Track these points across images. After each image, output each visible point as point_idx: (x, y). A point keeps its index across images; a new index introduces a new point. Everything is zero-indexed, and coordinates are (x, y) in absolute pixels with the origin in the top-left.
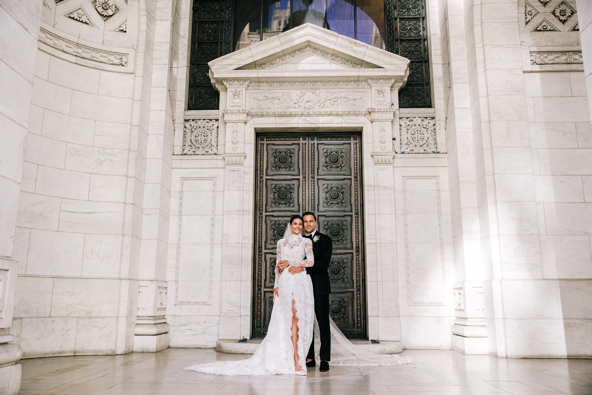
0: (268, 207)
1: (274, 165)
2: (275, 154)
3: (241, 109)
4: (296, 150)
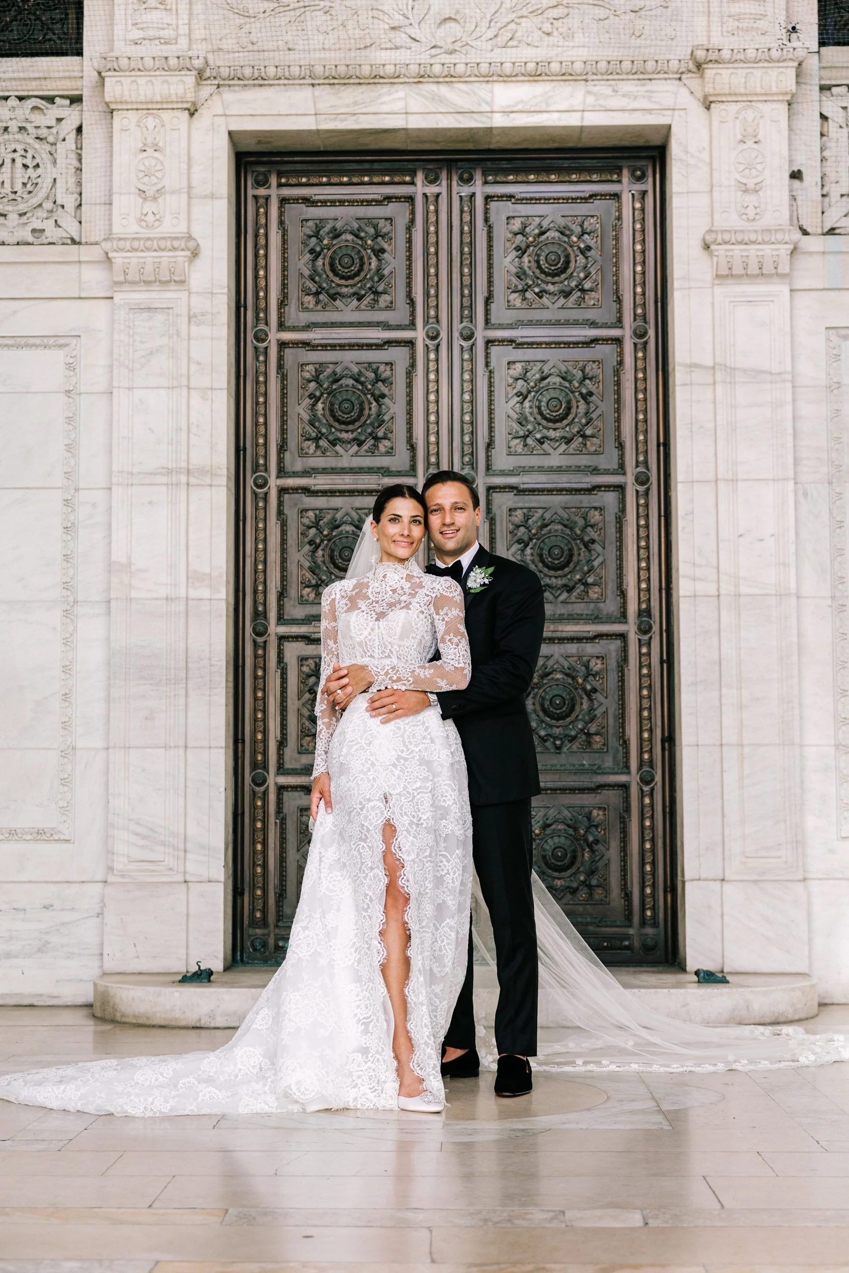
0: (287, 455)
1: (309, 284)
2: (314, 240)
3: (171, 50)
4: (401, 222)
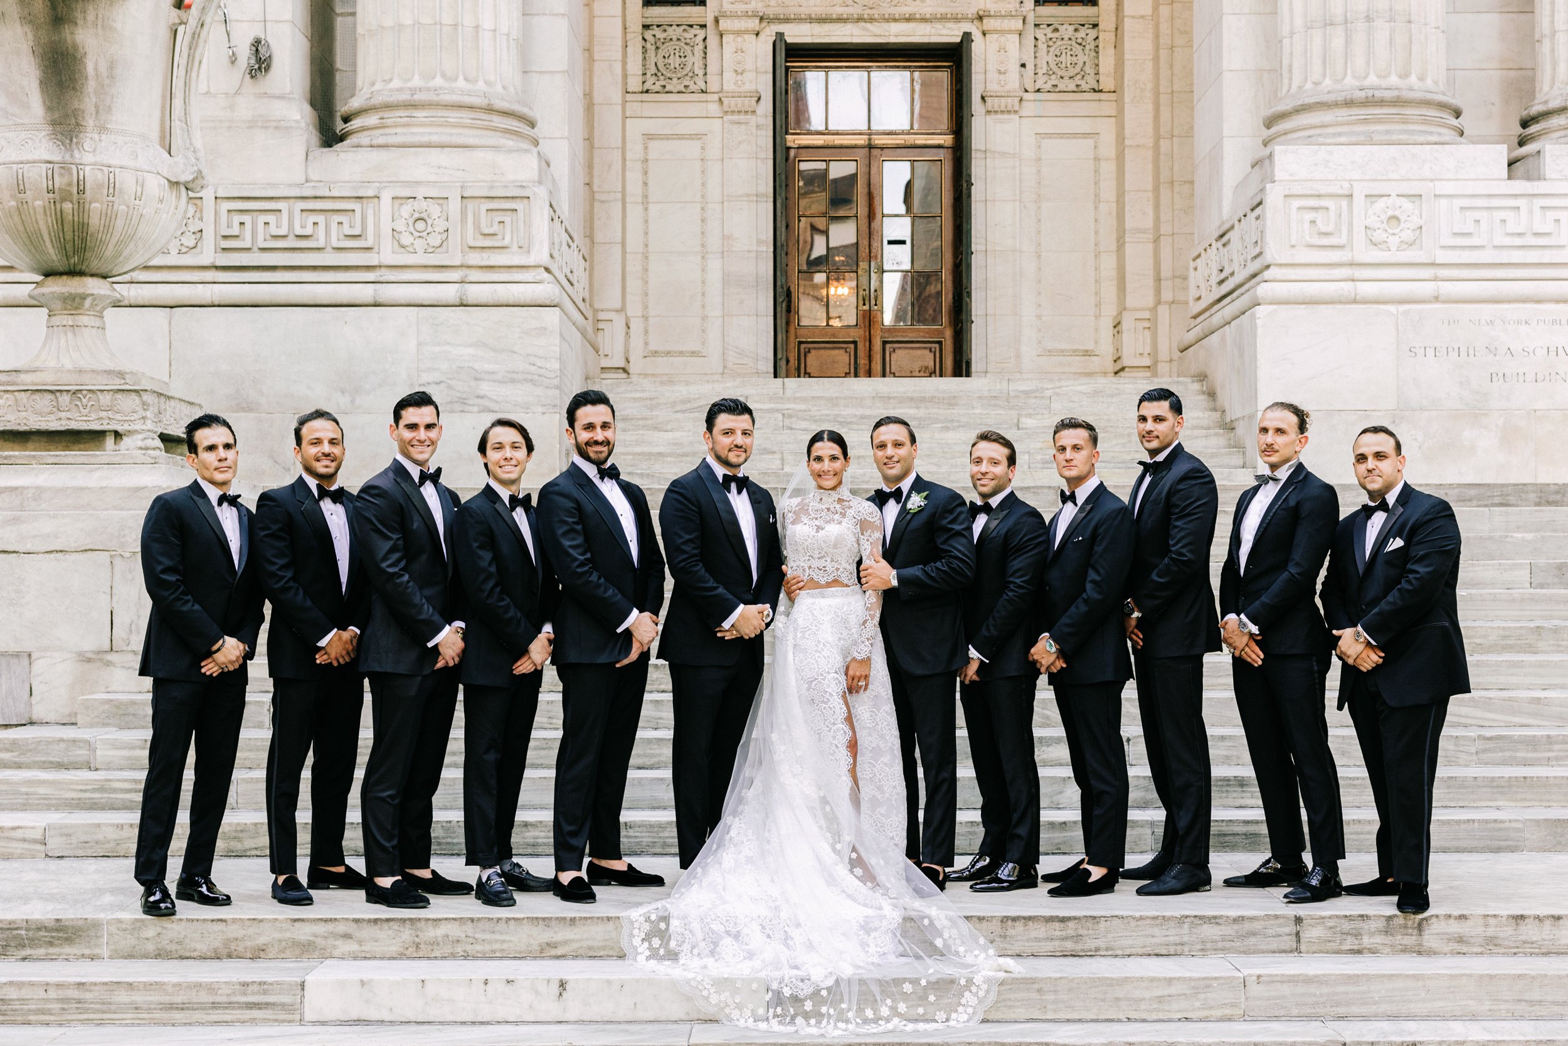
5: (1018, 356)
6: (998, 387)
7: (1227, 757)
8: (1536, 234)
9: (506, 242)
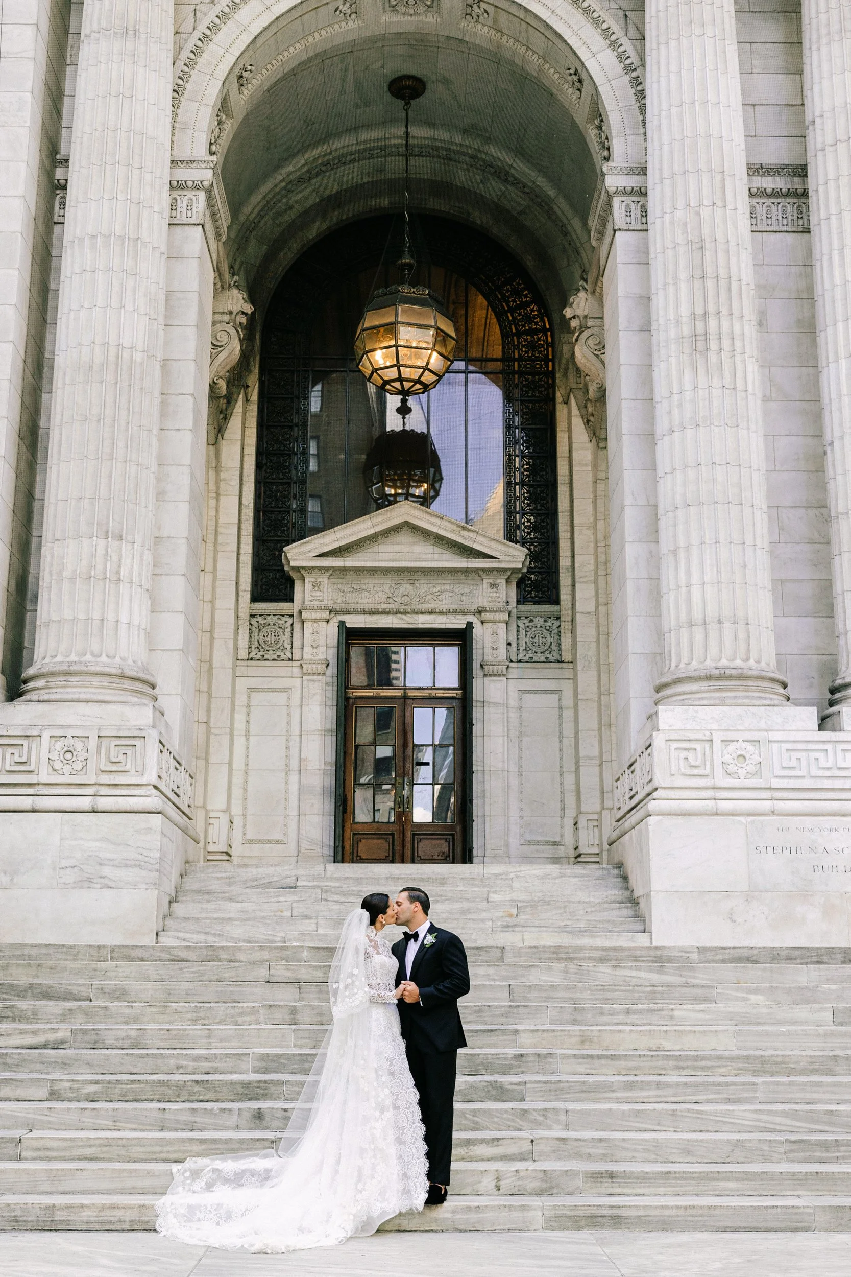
5: (507, 845)
6: (477, 871)
7: (605, 1155)
8: (840, 768)
9: (127, 768)
